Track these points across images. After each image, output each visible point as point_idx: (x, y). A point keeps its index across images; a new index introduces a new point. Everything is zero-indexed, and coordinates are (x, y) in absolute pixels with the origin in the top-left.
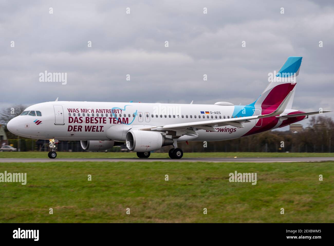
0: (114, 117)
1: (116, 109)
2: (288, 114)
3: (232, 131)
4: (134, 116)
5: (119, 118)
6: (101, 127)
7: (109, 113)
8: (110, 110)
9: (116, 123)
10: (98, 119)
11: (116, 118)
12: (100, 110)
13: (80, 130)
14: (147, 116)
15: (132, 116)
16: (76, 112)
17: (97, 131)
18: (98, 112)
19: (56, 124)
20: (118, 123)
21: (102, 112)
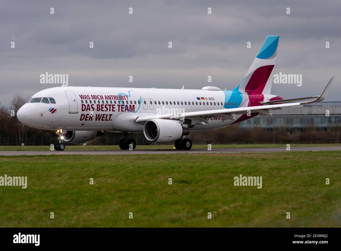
0: (122, 104)
1: (122, 95)
2: (270, 100)
3: (224, 119)
4: (139, 103)
5: (127, 106)
6: (111, 115)
7: (116, 99)
8: (117, 96)
9: (123, 111)
10: (108, 107)
11: (123, 105)
12: (108, 96)
13: (91, 119)
14: (151, 103)
15: (137, 102)
16: (87, 99)
17: (106, 120)
18: (107, 98)
19: (70, 112)
20: (125, 111)
21: (111, 99)
